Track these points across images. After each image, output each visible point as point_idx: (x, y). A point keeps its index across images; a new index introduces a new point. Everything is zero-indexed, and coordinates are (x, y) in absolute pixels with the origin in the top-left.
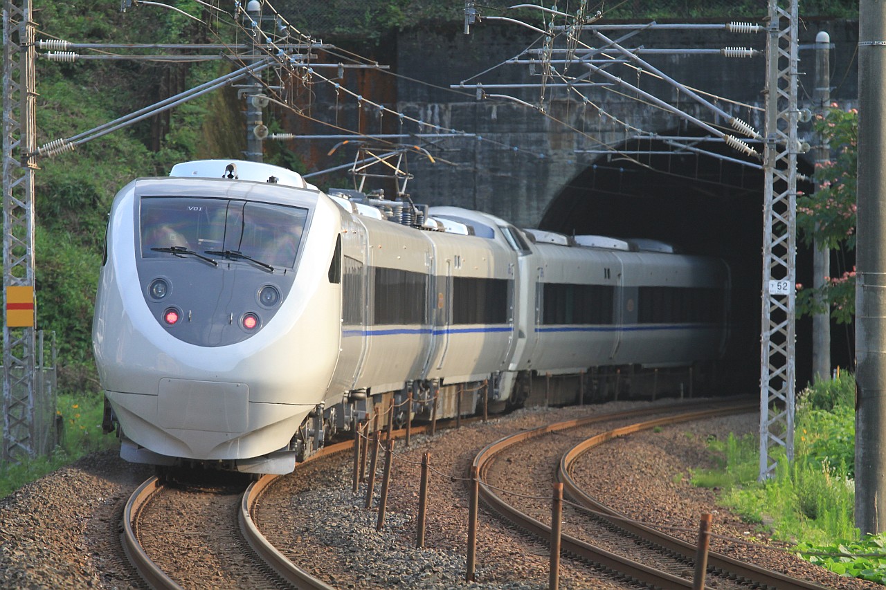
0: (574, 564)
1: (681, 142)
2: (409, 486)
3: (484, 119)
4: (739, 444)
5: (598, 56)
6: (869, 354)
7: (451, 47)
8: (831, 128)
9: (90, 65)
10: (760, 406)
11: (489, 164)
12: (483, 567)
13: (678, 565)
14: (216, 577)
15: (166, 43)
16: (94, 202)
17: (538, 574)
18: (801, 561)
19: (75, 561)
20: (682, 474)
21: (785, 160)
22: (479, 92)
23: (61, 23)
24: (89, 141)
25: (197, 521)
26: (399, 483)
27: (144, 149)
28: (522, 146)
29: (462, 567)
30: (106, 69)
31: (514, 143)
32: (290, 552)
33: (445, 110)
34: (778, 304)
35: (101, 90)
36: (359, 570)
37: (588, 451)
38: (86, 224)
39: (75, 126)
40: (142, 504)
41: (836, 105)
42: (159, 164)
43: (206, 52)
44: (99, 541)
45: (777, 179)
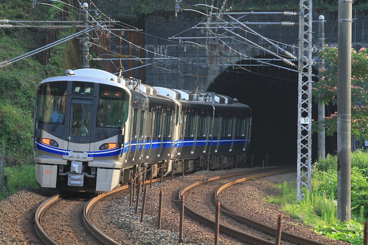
0: (223, 236)
1: (262, 61)
2: (153, 204)
3: (181, 52)
4: (288, 185)
5: (229, 25)
6: (343, 148)
7: (167, 22)
8: (325, 55)
9: (16, 30)
10: (297, 170)
11: (183, 70)
12: (186, 237)
13: (266, 236)
14: (74, 242)
15: (49, 20)
16: (19, 86)
17: (209, 240)
18: (317, 234)
19: (16, 236)
20: (265, 198)
21: (307, 68)
22: (180, 40)
23: (5, 12)
24: (17, 62)
25: (65, 219)
26: (149, 202)
27: (40, 64)
28: (197, 63)
29: (177, 237)
30: (23, 31)
31: (193, 61)
32: (105, 231)
33: (165, 48)
34: (304, 128)
35: (21, 40)
36: (134, 239)
37: (226, 189)
38: (16, 96)
39: (11, 55)
40: (42, 212)
41: (327, 45)
42: (46, 71)
43: (65, 24)
44: (25, 228)
45: (303, 76)
